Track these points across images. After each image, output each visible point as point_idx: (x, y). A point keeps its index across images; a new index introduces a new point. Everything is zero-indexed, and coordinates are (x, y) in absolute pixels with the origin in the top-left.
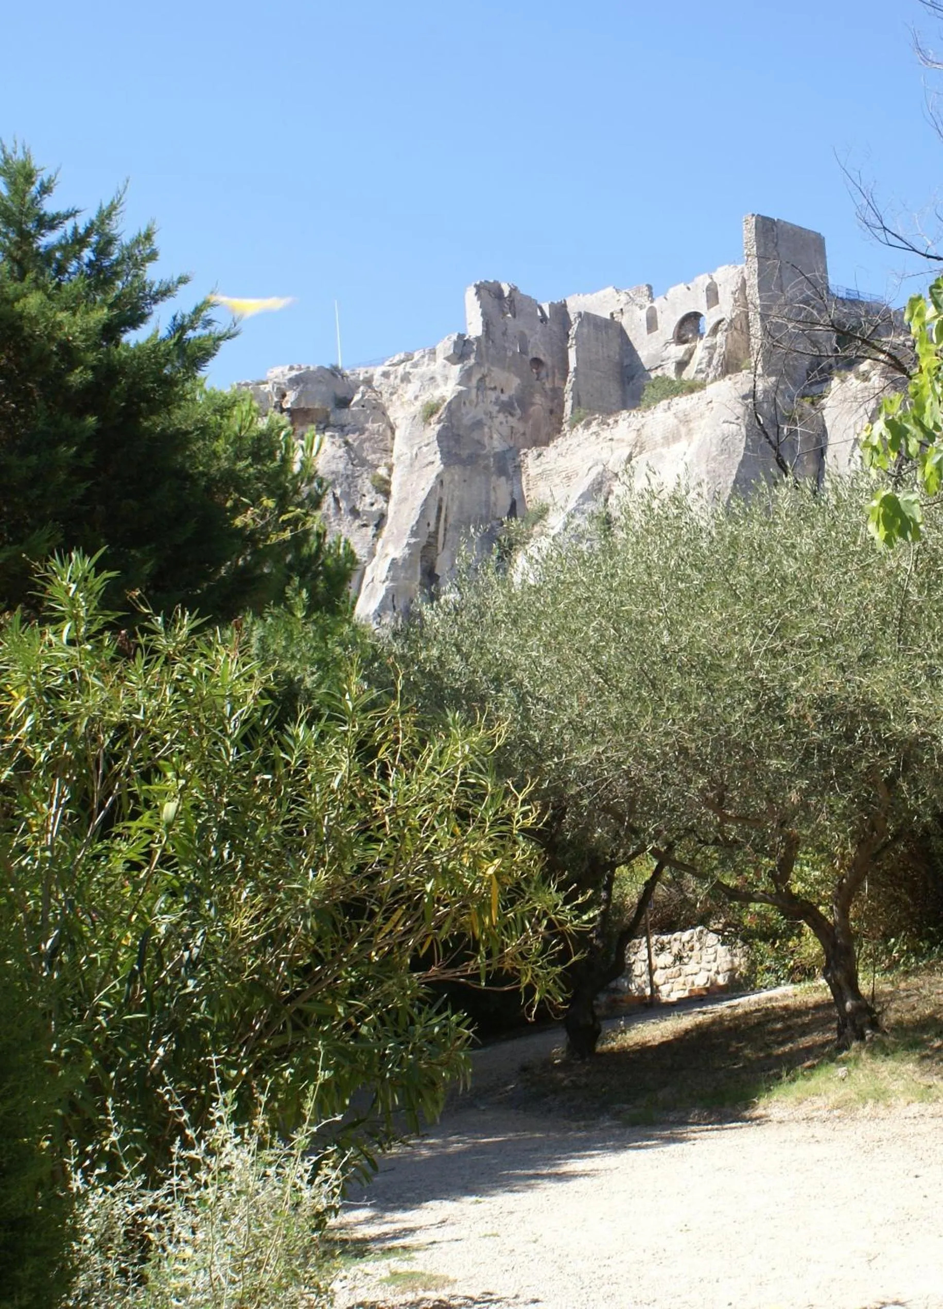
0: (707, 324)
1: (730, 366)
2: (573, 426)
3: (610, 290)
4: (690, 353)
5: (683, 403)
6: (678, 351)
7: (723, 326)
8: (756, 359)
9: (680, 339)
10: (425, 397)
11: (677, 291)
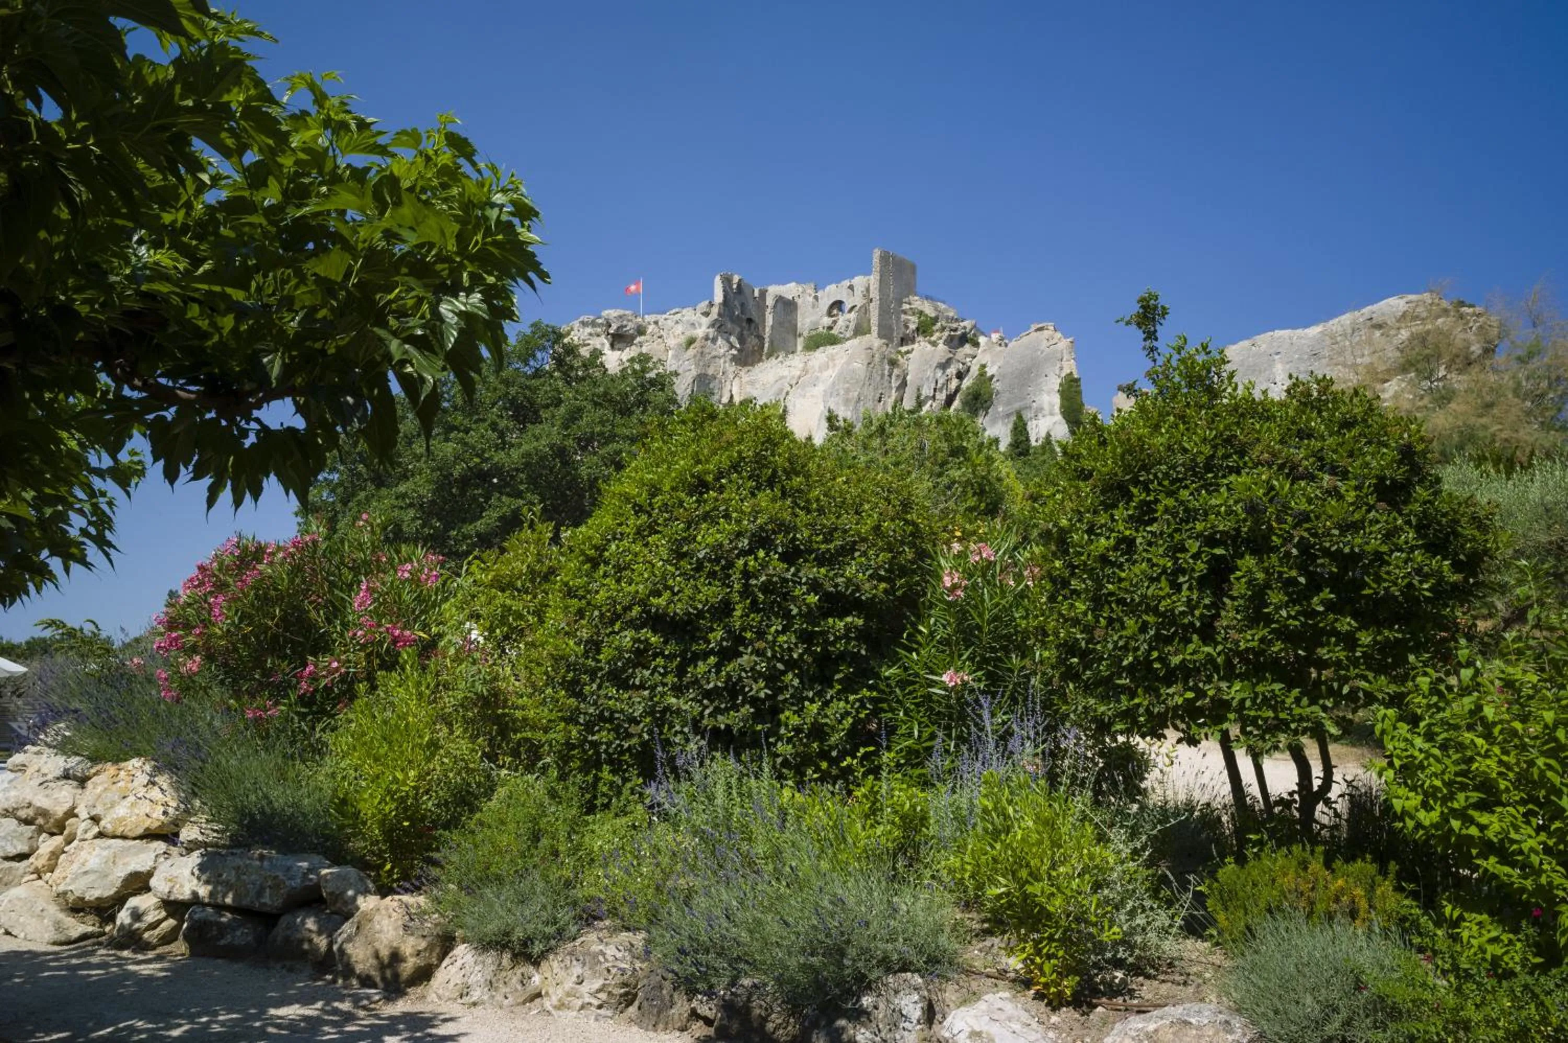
0: (847, 306)
1: (860, 330)
2: (769, 356)
3: (793, 284)
4: (835, 322)
5: (830, 349)
6: (827, 321)
7: (857, 309)
8: (875, 329)
9: (829, 314)
10: (688, 334)
11: (832, 288)
